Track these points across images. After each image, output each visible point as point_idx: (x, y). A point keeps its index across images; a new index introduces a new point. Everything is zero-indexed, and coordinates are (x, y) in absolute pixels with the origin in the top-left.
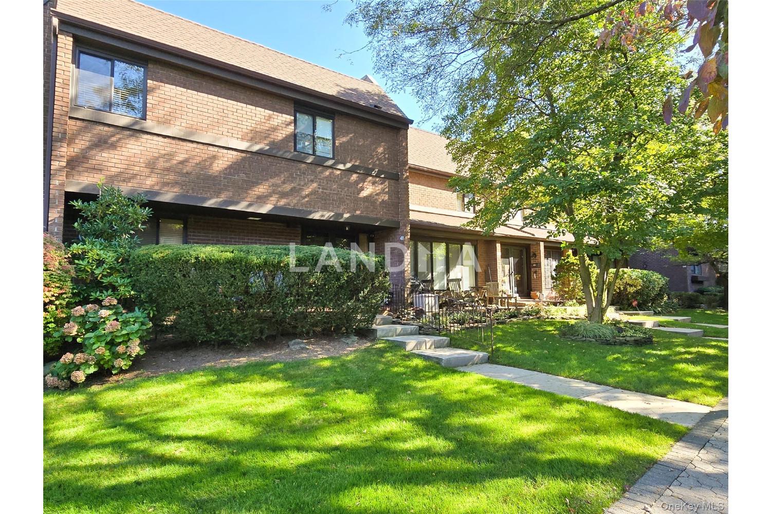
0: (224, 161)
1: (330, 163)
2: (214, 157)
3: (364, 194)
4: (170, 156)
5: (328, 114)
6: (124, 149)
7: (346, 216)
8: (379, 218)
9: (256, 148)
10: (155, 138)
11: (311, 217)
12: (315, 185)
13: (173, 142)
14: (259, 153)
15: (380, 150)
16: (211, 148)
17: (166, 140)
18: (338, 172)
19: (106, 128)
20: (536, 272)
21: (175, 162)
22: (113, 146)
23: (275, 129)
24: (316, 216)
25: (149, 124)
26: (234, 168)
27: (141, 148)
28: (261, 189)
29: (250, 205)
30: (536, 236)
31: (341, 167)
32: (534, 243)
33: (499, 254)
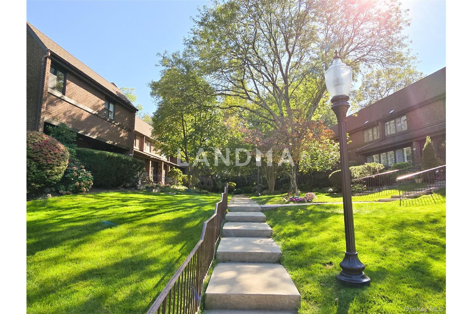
0: (85, 116)
1: (113, 122)
2: (82, 114)
3: (121, 136)
4: (70, 111)
5: (114, 103)
6: (58, 106)
7: (116, 143)
8: (125, 146)
9: (94, 113)
10: (67, 103)
11: (106, 142)
12: (108, 130)
13: (72, 106)
14: (95, 114)
15: (127, 119)
16: (82, 110)
17: (70, 105)
18: (115, 126)
19: (54, 97)
20: (160, 174)
21: (72, 114)
22: (55, 105)
23: (99, 106)
24: (108, 142)
25: (66, 98)
26: (88, 119)
27: (63, 107)
28: (94, 129)
29: (90, 135)
30: (161, 159)
31: (116, 124)
32: (160, 162)
33: (150, 165)
